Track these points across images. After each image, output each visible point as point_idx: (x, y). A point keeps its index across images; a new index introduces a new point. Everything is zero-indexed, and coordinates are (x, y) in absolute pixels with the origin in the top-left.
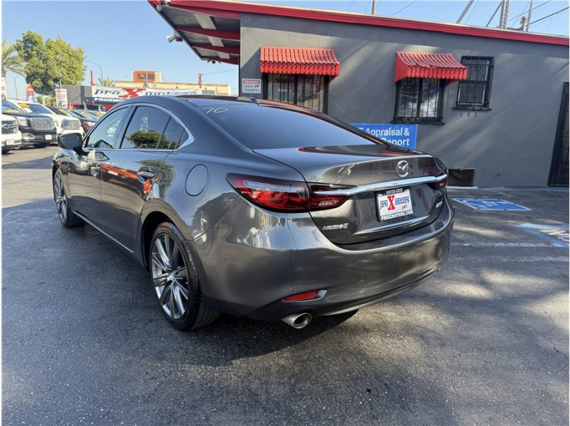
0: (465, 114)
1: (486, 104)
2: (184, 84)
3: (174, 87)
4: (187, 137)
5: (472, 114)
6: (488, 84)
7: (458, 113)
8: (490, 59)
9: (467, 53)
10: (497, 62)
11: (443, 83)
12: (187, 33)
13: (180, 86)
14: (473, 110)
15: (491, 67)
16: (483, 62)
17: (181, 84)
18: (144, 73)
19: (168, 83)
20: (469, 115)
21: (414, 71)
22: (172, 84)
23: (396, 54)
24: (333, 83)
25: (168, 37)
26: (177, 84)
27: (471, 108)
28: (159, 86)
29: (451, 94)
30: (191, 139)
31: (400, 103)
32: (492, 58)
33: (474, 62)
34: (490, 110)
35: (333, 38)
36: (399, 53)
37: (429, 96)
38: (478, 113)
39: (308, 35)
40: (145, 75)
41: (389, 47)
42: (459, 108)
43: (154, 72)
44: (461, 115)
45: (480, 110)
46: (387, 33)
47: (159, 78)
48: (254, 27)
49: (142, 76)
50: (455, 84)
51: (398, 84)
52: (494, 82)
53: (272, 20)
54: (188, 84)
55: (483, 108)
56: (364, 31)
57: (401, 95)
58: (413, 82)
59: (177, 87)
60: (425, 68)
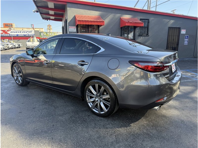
0: (142, 37)
1: (148, 34)
2: (25, 28)
3: (21, 29)
4: (100, 49)
5: (144, 37)
6: (148, 28)
7: (140, 37)
8: (148, 20)
9: (142, 18)
10: (150, 21)
11: (135, 27)
12: (41, 9)
13: (24, 29)
14: (144, 36)
15: (148, 22)
16: (146, 21)
17: (24, 28)
18: (10, 24)
19: (19, 28)
20: (143, 38)
21: (128, 24)
22: (21, 28)
23: (120, 18)
24: (100, 28)
25: (33, 11)
26: (23, 28)
27: (143, 35)
28: (15, 29)
29: (138, 31)
30: (102, 50)
31: (122, 34)
32: (149, 19)
33: (144, 21)
34: (149, 36)
35: (100, 12)
36: (121, 18)
37: (131, 32)
38: (146, 37)
39: (92, 11)
40: (10, 25)
41: (118, 15)
42: (140, 35)
43: (12, 24)
44: (141, 38)
45: (146, 36)
46: (117, 11)
47: (14, 26)
48: (72, 8)
49: (9, 25)
50: (138, 28)
51: (121, 28)
52: (150, 27)
53: (79, 5)
54: (27, 28)
55: (147, 35)
56: (110, 10)
57: (122, 32)
58: (126, 27)
59: (23, 30)
60: (131, 23)
